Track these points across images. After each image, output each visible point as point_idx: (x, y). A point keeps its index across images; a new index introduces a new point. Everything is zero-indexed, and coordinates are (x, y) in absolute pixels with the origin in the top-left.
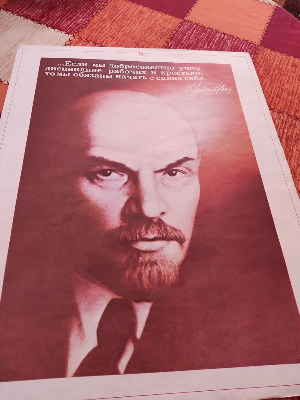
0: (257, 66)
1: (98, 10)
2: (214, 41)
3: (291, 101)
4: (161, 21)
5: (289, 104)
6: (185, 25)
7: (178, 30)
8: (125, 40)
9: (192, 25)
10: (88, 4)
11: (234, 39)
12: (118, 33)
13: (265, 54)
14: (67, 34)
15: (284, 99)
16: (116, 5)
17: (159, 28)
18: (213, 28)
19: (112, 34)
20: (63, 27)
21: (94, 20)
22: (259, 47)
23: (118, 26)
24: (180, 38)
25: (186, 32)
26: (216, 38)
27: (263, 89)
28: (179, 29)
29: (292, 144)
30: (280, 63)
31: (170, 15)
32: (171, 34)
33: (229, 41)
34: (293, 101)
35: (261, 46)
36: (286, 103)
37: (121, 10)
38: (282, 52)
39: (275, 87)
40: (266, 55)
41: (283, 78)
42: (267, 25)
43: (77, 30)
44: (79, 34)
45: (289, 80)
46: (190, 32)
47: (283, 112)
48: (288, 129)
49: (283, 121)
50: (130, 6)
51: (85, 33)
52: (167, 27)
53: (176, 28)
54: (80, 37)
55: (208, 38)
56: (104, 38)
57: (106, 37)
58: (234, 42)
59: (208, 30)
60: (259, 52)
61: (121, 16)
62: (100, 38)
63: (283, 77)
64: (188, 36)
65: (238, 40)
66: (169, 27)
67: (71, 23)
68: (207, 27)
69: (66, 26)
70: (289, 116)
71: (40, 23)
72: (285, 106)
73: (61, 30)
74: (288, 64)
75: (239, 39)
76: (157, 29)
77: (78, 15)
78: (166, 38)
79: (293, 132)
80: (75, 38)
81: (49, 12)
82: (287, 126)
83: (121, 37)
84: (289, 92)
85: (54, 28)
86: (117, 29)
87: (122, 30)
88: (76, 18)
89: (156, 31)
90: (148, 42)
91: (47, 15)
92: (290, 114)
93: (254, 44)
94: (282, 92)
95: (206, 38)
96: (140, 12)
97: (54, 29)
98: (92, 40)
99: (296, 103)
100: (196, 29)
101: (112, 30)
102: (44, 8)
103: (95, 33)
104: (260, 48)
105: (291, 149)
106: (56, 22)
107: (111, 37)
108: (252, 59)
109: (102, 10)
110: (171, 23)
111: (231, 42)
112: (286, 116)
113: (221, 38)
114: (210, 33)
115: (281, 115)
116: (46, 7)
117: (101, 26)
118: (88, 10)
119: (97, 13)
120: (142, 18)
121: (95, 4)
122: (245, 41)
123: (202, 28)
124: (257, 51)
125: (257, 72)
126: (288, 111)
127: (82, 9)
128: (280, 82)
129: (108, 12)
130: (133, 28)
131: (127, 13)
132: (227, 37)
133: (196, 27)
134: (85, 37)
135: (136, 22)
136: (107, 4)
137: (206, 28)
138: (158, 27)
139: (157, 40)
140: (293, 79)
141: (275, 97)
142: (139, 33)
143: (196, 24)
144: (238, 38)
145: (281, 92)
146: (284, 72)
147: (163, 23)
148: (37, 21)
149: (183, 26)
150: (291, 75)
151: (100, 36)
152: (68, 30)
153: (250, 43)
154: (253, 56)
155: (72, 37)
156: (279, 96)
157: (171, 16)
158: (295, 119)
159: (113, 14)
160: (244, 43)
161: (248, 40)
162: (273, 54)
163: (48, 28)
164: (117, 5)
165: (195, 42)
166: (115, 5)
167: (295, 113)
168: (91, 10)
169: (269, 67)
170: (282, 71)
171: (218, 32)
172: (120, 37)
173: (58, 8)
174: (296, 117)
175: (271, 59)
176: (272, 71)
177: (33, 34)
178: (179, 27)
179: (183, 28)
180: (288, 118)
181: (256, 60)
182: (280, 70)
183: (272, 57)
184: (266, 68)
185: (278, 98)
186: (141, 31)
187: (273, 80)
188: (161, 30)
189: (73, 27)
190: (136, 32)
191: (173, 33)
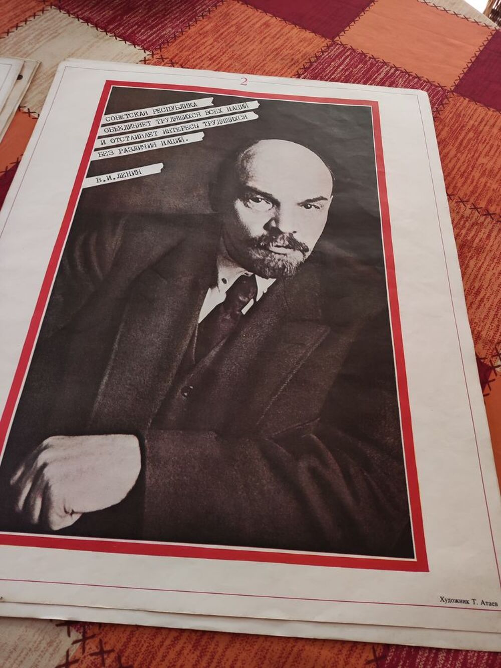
0: (439, 124)
1: (199, 17)
2: (375, 79)
3: (485, 185)
4: (295, 41)
5: (479, 192)
6: (332, 50)
7: (321, 56)
9: (346, 50)
10: (185, 6)
11: (411, 78)
12: (223, 54)
13: (458, 105)
15: (473, 181)
17: (290, 52)
18: (378, 58)
20: (139, 39)
21: (190, 31)
22: (450, 95)
23: (224, 44)
24: (319, 69)
25: (332, 61)
26: (379, 74)
27: (442, 161)
28: (323, 55)
29: (470, 254)
30: (481, 122)
31: (313, 32)
32: (306, 63)
33: (401, 79)
34: (488, 185)
35: (454, 93)
36: (476, 187)
37: (235, 19)
38: (487, 105)
39: (462, 160)
40: (459, 107)
41: (481, 147)
42: (473, 59)
43: (160, 45)
44: (161, 51)
45: (490, 151)
46: (338, 61)
47: (466, 201)
48: (469, 230)
49: (462, 217)
50: (251, 14)
51: (171, 50)
52: (302, 51)
53: (317, 54)
54: (161, 55)
55: (367, 73)
56: (199, 61)
57: (201, 59)
59: (369, 60)
60: (448, 102)
61: (233, 29)
62: (192, 61)
63: (480, 145)
64: (334, 67)
65: (416, 80)
66: (306, 52)
67: (152, 34)
68: (369, 55)
69: (143, 38)
70: (476, 208)
71: (106, 31)
72: (473, 193)
73: (134, 43)
74: (493, 126)
75: (419, 78)
76: (286, 53)
77: (166, 22)
78: (297, 69)
79: (476, 236)
80: (153, 57)
82: (467, 224)
83: (225, 62)
85: (125, 39)
86: (222, 48)
87: (230, 50)
88: (162, 27)
89: (283, 55)
91: (119, 20)
92: (479, 207)
93: (442, 88)
94: (473, 169)
95: (363, 74)
96: (265, 24)
97: (124, 42)
98: (180, 63)
99: (493, 190)
100: (349, 58)
101: (214, 49)
103: (186, 52)
104: (452, 96)
105: (466, 262)
106: (129, 31)
107: (211, 59)
108: (433, 112)
109: (205, 17)
110: (311, 45)
112: (470, 209)
113: (390, 74)
114: (372, 65)
115: (462, 206)
117: (198, 43)
118: (183, 16)
119: (196, 21)
120: (266, 34)
121: (197, 9)
122: (429, 82)
123: (361, 56)
124: (446, 99)
125: (436, 133)
126: (475, 202)
128: (473, 153)
129: (213, 21)
130: (248, 48)
131: (245, 24)
132: (400, 74)
133: (351, 54)
134: (170, 58)
135: (256, 39)
136: (215, 9)
137: (367, 57)
138: (288, 50)
139: (282, 69)
140: (497, 150)
141: (459, 176)
142: (256, 57)
143: (352, 49)
144: (417, 77)
145: (470, 169)
146: (485, 137)
147: (297, 44)
148: (102, 27)
149: (329, 51)
150: (496, 143)
151: (193, 57)
152: (145, 44)
153: (437, 87)
155: (150, 56)
156: (466, 175)
157: (313, 34)
158: (485, 215)
159: (221, 25)
160: (425, 86)
161: (434, 82)
163: (116, 39)
164: (231, 12)
165: (343, 77)
167: (487, 206)
168: (188, 16)
169: (460, 128)
170: (481, 136)
171: (386, 65)
172: (223, 61)
173: (139, 10)
174: (488, 211)
175: (467, 115)
176: (463, 133)
177: (91, 46)
178: (323, 52)
179: (330, 54)
180: (474, 211)
181: (440, 114)
182: (478, 133)
183: (469, 111)
184: (454, 128)
185: (464, 179)
186: (259, 54)
187: (462, 148)
188: (293, 55)
189: (154, 40)
190: (252, 54)
191: (310, 61)
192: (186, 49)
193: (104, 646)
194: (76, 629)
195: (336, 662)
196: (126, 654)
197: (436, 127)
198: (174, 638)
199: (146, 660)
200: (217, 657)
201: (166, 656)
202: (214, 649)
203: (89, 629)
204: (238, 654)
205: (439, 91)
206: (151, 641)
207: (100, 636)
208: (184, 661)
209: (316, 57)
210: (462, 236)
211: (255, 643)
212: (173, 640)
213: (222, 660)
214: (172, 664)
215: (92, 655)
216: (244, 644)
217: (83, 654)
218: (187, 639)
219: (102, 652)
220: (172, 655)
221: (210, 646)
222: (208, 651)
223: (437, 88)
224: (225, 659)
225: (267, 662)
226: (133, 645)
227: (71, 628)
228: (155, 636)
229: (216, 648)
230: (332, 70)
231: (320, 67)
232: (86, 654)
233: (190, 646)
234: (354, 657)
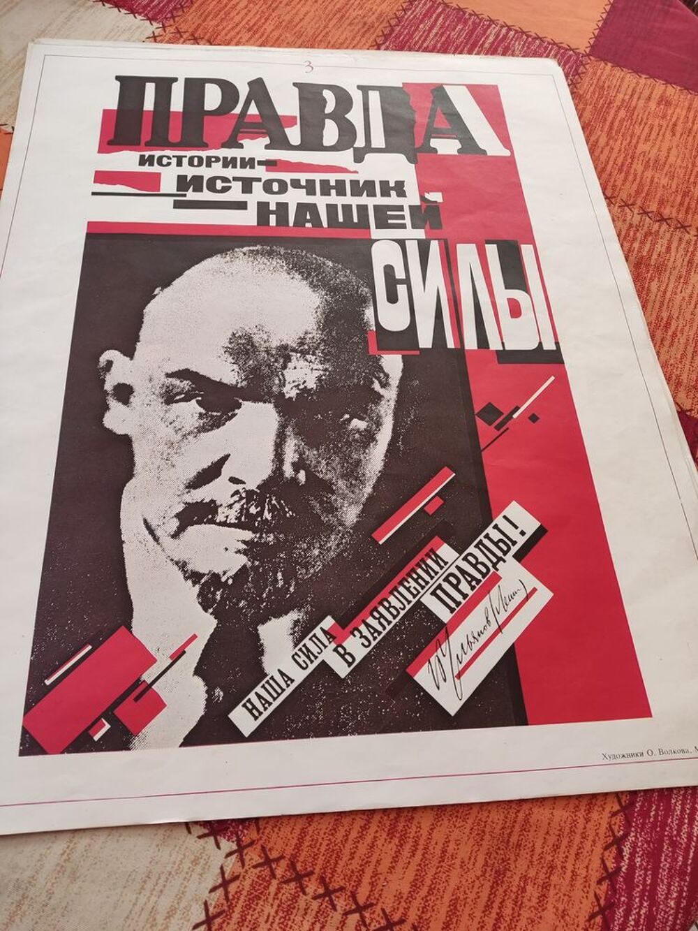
0: (579, 103)
2: (482, 46)
3: (652, 181)
5: (646, 188)
6: (417, 7)
7: (403, 17)
9: (436, 5)
11: (530, 39)
13: (599, 73)
15: (635, 176)
19: (251, 25)
22: (585, 60)
23: (264, 6)
24: (405, 36)
25: (422, 21)
26: (487, 37)
27: (592, 152)
28: (406, 14)
29: (649, 275)
30: (632, 95)
32: (385, 27)
33: (517, 43)
34: (656, 180)
35: (591, 57)
36: (641, 185)
38: (637, 71)
39: (616, 149)
40: (600, 77)
41: (638, 130)
42: (608, 8)
43: (171, 12)
44: (174, 22)
45: (650, 133)
46: (429, 23)
47: (632, 205)
48: (643, 242)
49: (631, 225)
51: (190, 18)
52: (376, 10)
53: (397, 13)
55: (470, 37)
56: (233, 33)
57: (236, 30)
58: (528, 47)
59: (470, 18)
60: (584, 70)
62: (223, 33)
63: (636, 126)
64: (424, 32)
65: (538, 42)
66: (382, 11)
68: (469, 11)
70: (646, 213)
72: (638, 192)
73: (133, 11)
74: (649, 98)
75: (541, 39)
76: (355, 14)
78: (374, 36)
79: (652, 250)
80: (165, 32)
83: (271, 32)
84: (648, 162)
87: (274, 15)
90: (332, 43)
92: (649, 210)
93: (574, 52)
94: (632, 160)
95: (464, 38)
97: (116, 9)
98: (206, 37)
99: (664, 186)
100: (443, 16)
101: (251, 14)
103: (211, 21)
104: (589, 61)
105: (646, 285)
108: (569, 85)
111: (523, 47)
112: (639, 214)
113: (501, 37)
114: (475, 25)
115: (628, 211)
122: (554, 44)
123: (458, 13)
124: (582, 67)
125: (578, 114)
126: (643, 204)
128: (629, 138)
133: (444, 10)
134: (190, 30)
137: (467, 14)
139: (353, 39)
140: (659, 132)
141: (616, 172)
142: (313, 23)
144: (538, 38)
145: (629, 160)
146: (641, 115)
149: (413, 9)
150: (656, 123)
153: (567, 50)
154: (571, 80)
155: (160, 29)
156: (625, 169)
158: (658, 221)
160: (551, 50)
161: (561, 43)
162: (618, 75)
165: (439, 45)
167: (659, 208)
169: (606, 105)
170: (636, 114)
171: (494, 23)
172: (268, 31)
174: (661, 215)
175: (613, 87)
176: (612, 112)
177: (68, 19)
178: (404, 10)
179: (415, 13)
180: (644, 217)
181: (577, 89)
182: (631, 111)
183: (615, 81)
184: (599, 107)
185: (623, 174)
187: (614, 132)
188: (364, 16)
189: (161, 5)
190: (307, 19)
191: (389, 23)
193: (268, 853)
194: (227, 838)
195: (574, 821)
196: (301, 859)
197: (576, 106)
198: (361, 827)
199: (329, 861)
200: (422, 842)
201: (355, 852)
202: (416, 832)
203: (244, 836)
204: (449, 834)
205: (571, 56)
206: (331, 837)
207: (261, 842)
208: (380, 855)
209: (397, 18)
210: (635, 252)
211: (468, 816)
212: (360, 830)
213: (429, 845)
214: (365, 861)
215: (255, 867)
216: (454, 819)
217: (243, 868)
218: (378, 826)
219: (268, 862)
220: (362, 849)
221: (410, 830)
222: (409, 837)
223: (568, 52)
224: (433, 843)
225: (487, 837)
226: (308, 846)
227: (218, 837)
228: (335, 829)
229: (419, 831)
230: (421, 36)
231: (405, 33)
232: (247, 867)
233: (384, 835)
234: (595, 811)
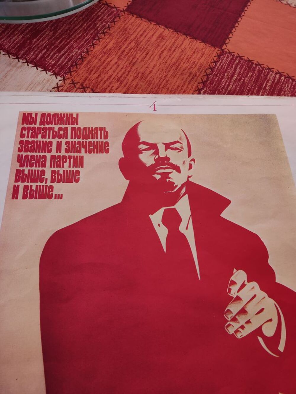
1: (100, 34)
4: (189, 53)
8: (138, 87)
10: (87, 24)
12: (128, 73)
14: (54, 76)
16: (126, 27)
17: (187, 65)
18: (263, 64)
20: (50, 63)
21: (94, 51)
31: (203, 41)
37: (133, 34)
50: (146, 27)
54: (72, 80)
61: (133, 44)
67: (61, 57)
69: (53, 63)
71: (18, 58)
77: (72, 43)
81: (31, 39)
85: (36, 65)
86: (126, 66)
88: (69, 48)
89: (182, 69)
91: (29, 45)
96: (160, 36)
102: (26, 32)
106: (39, 56)
107: (118, 80)
109: (106, 34)
110: (204, 56)
116: (29, 31)
117: (104, 62)
118: (87, 35)
119: (99, 39)
120: (162, 47)
121: (97, 26)
127: (79, 34)
129: (114, 38)
131: (142, 38)
132: (284, 79)
135: (155, 54)
136: (113, 25)
138: (185, 63)
143: (240, 57)
147: (192, 56)
148: (13, 54)
151: (102, 80)
152: (56, 68)
157: (203, 44)
159: (121, 41)
163: (28, 65)
164: (128, 26)
166: (125, 25)
168: (91, 34)
173: (46, 32)
186: (160, 70)
192: (94, 71)
